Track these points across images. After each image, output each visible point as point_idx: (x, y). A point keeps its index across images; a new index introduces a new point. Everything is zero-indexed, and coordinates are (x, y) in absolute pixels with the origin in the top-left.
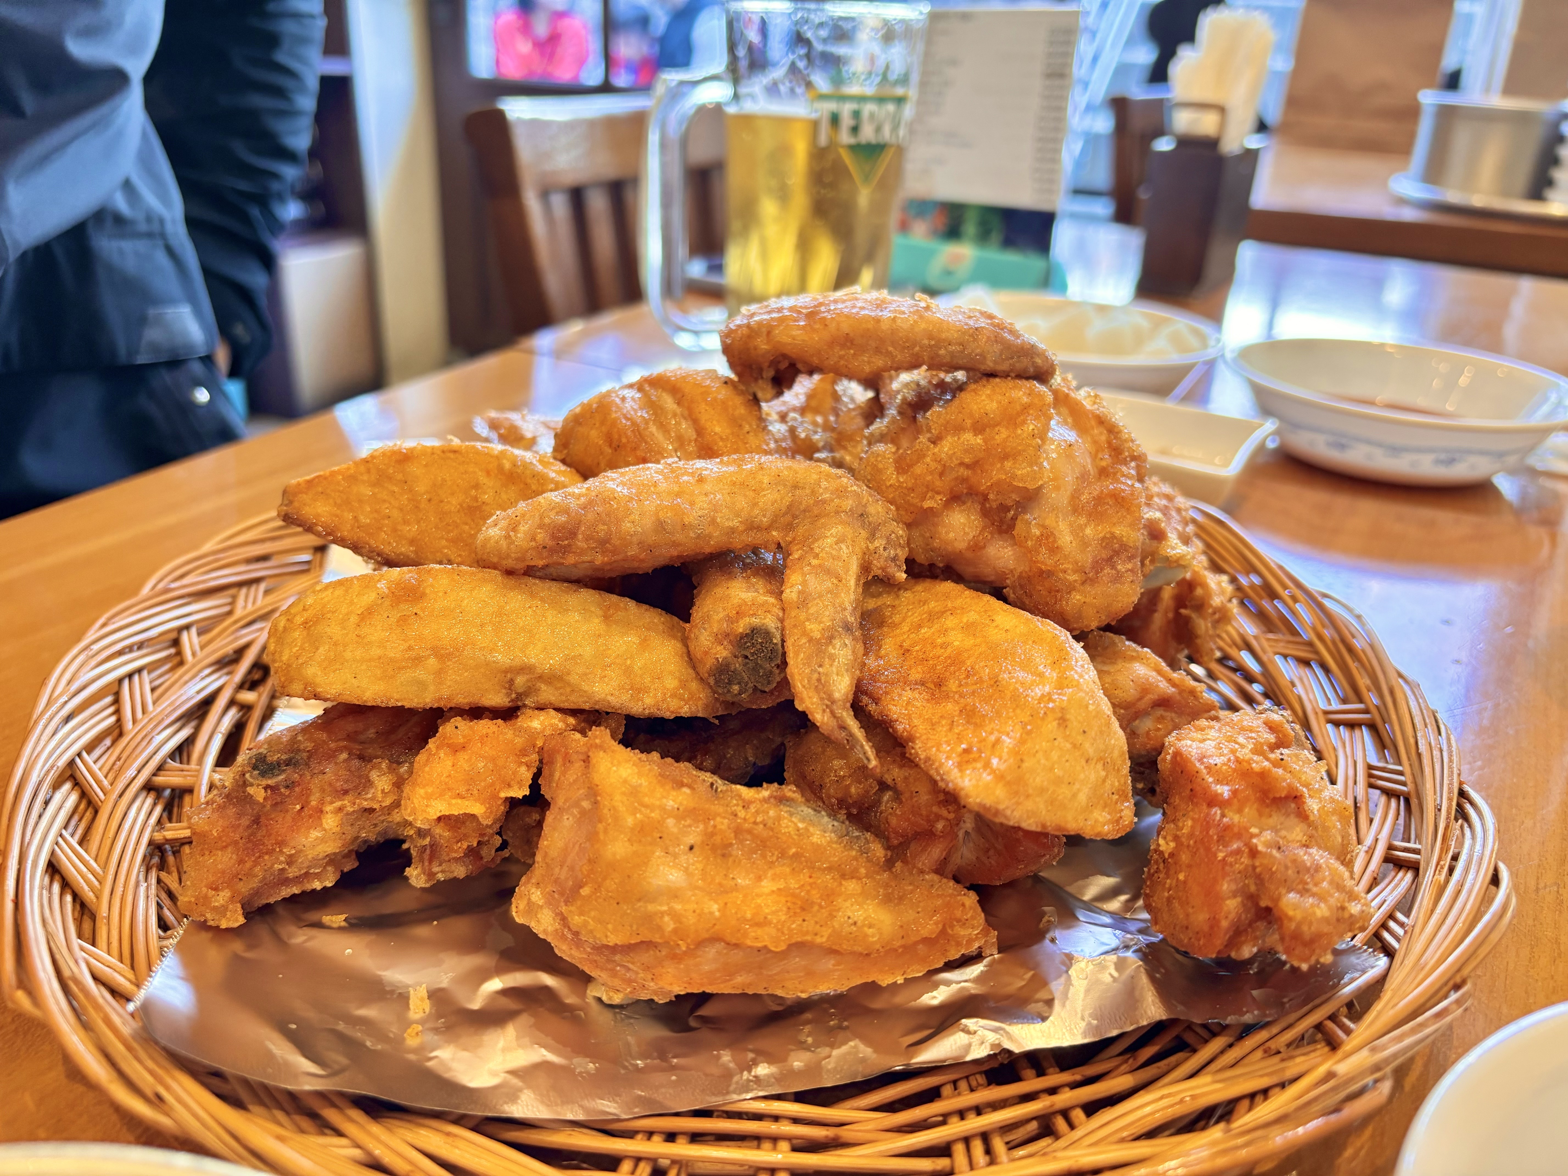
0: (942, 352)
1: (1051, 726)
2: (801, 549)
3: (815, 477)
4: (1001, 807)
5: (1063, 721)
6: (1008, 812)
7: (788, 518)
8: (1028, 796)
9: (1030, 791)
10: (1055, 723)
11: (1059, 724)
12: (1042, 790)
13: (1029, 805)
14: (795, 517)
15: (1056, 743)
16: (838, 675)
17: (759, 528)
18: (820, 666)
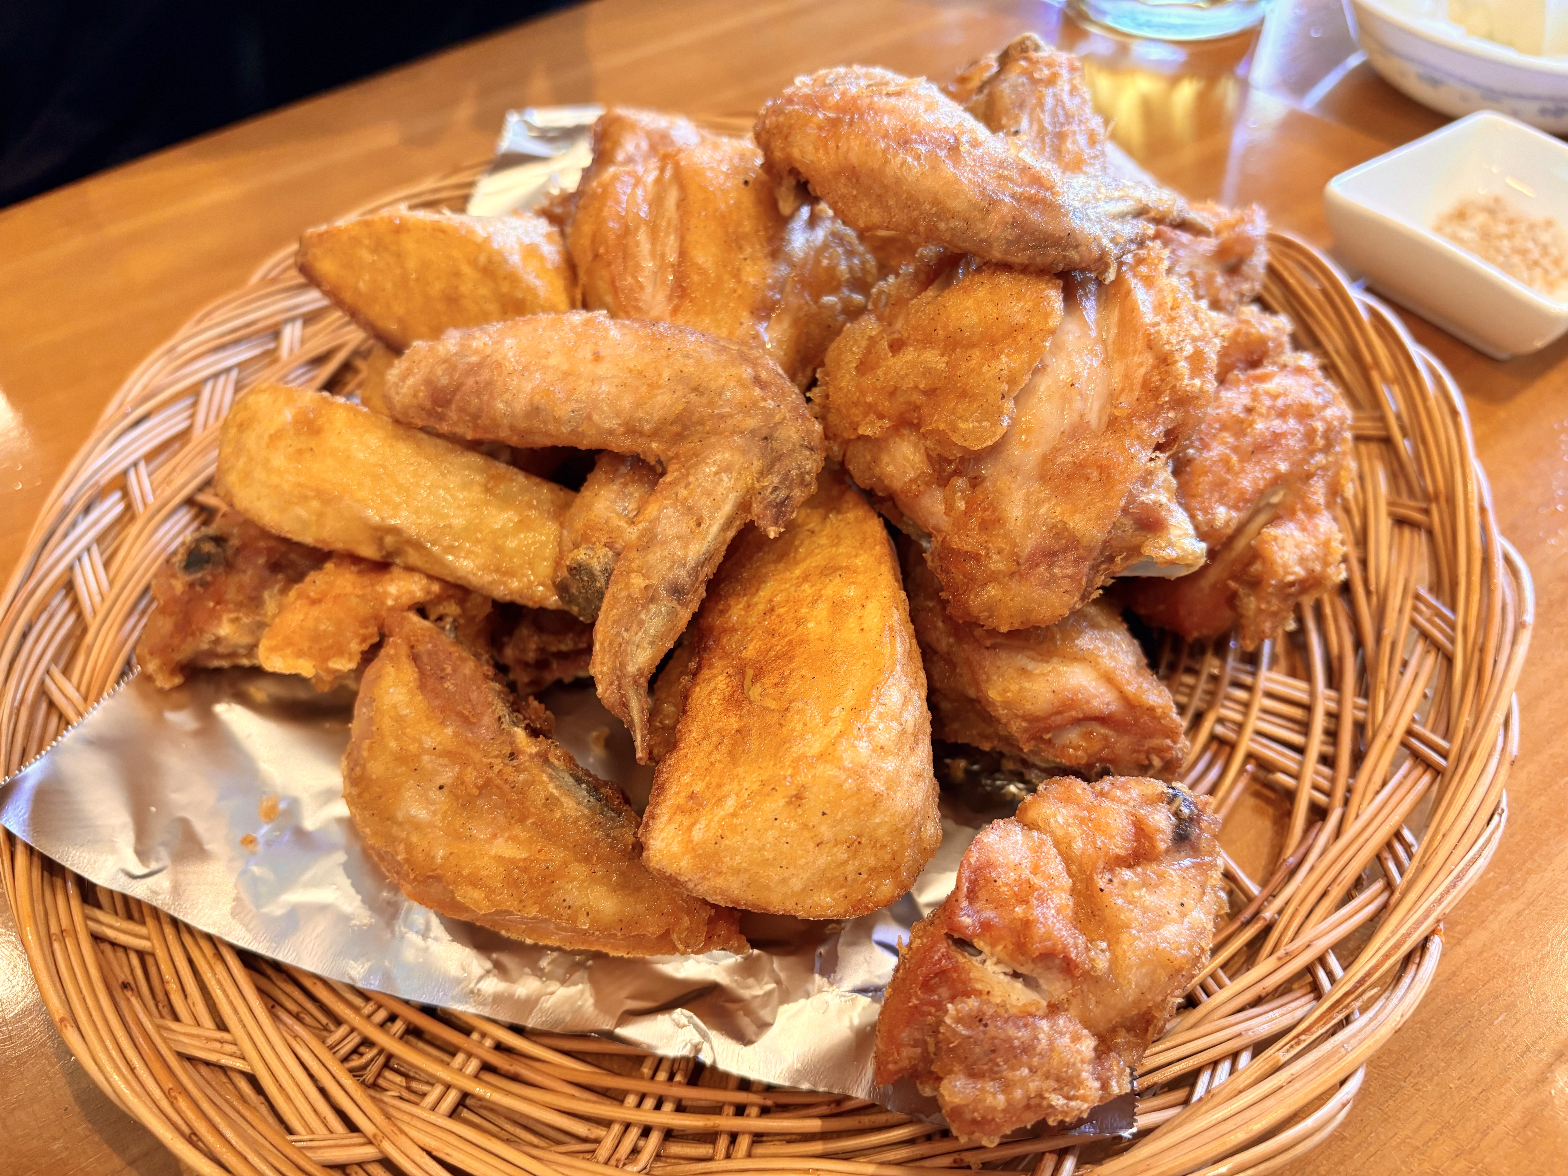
0: (942, 226)
1: (776, 803)
2: (678, 470)
3: (722, 381)
4: (682, 879)
5: (797, 799)
6: (691, 885)
7: (676, 429)
8: (720, 873)
9: (724, 870)
10: (782, 803)
11: (790, 803)
12: (737, 871)
13: (719, 882)
14: (685, 427)
15: (777, 823)
16: (638, 646)
17: (642, 434)
18: (627, 630)
